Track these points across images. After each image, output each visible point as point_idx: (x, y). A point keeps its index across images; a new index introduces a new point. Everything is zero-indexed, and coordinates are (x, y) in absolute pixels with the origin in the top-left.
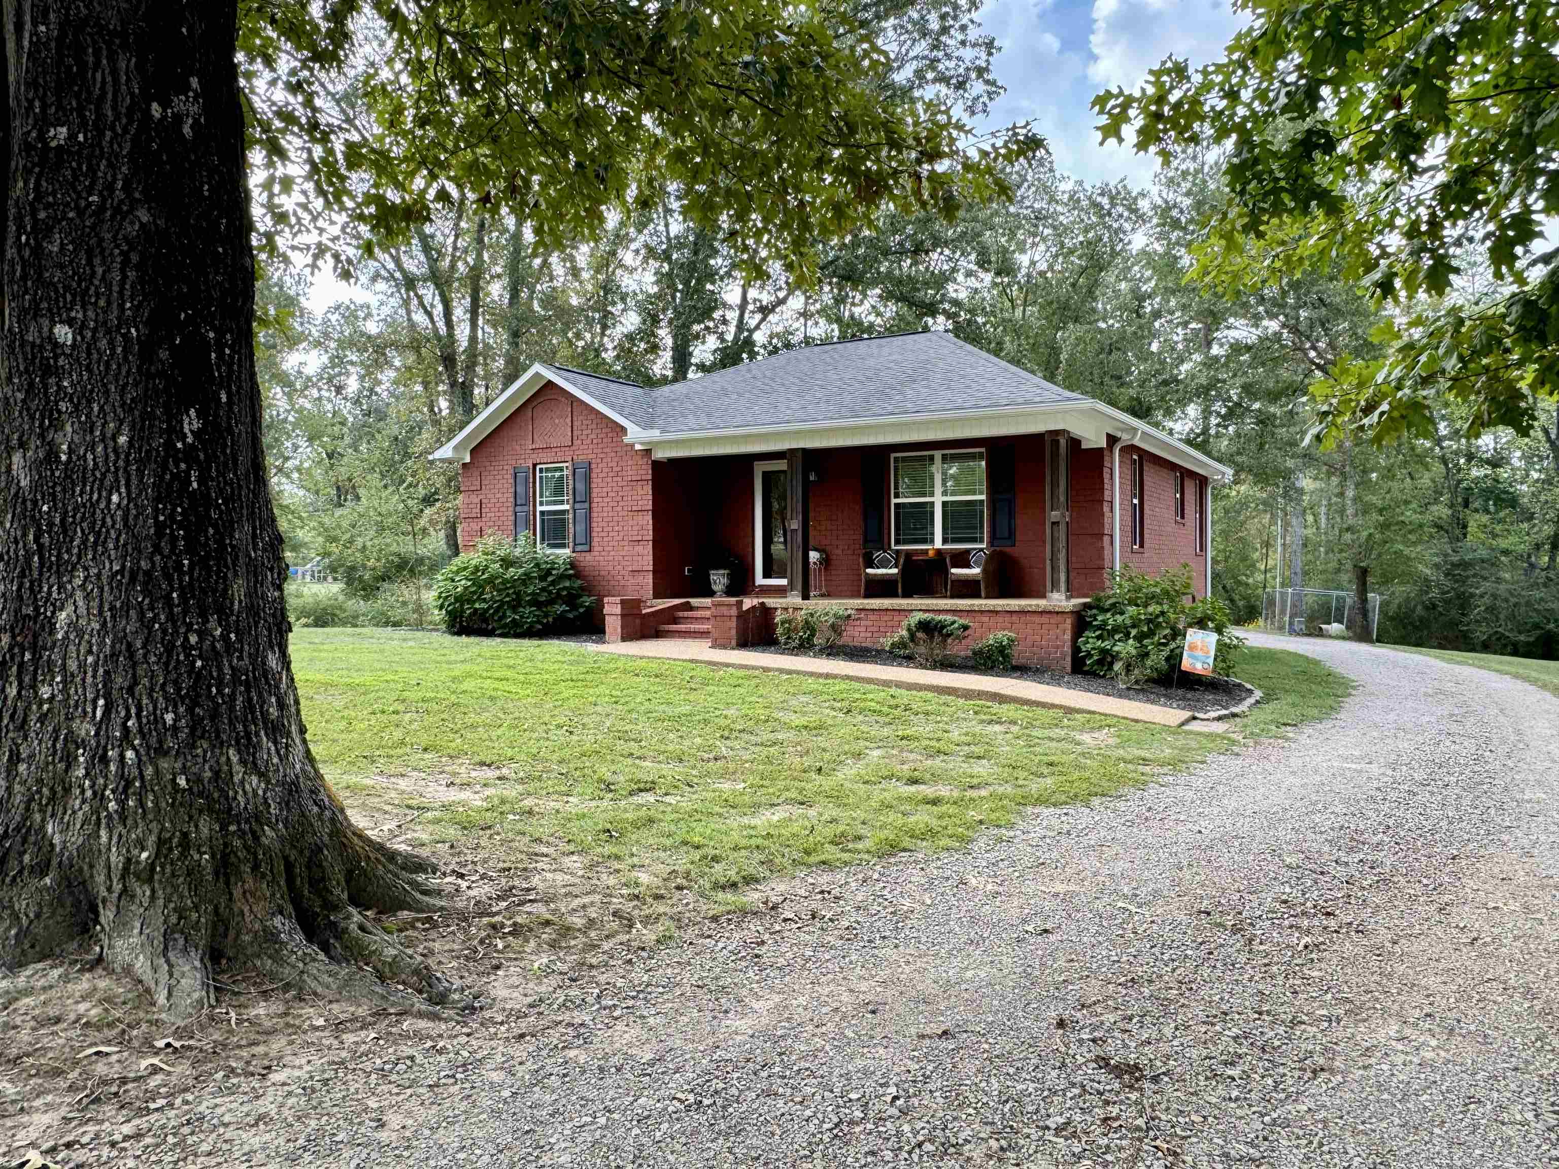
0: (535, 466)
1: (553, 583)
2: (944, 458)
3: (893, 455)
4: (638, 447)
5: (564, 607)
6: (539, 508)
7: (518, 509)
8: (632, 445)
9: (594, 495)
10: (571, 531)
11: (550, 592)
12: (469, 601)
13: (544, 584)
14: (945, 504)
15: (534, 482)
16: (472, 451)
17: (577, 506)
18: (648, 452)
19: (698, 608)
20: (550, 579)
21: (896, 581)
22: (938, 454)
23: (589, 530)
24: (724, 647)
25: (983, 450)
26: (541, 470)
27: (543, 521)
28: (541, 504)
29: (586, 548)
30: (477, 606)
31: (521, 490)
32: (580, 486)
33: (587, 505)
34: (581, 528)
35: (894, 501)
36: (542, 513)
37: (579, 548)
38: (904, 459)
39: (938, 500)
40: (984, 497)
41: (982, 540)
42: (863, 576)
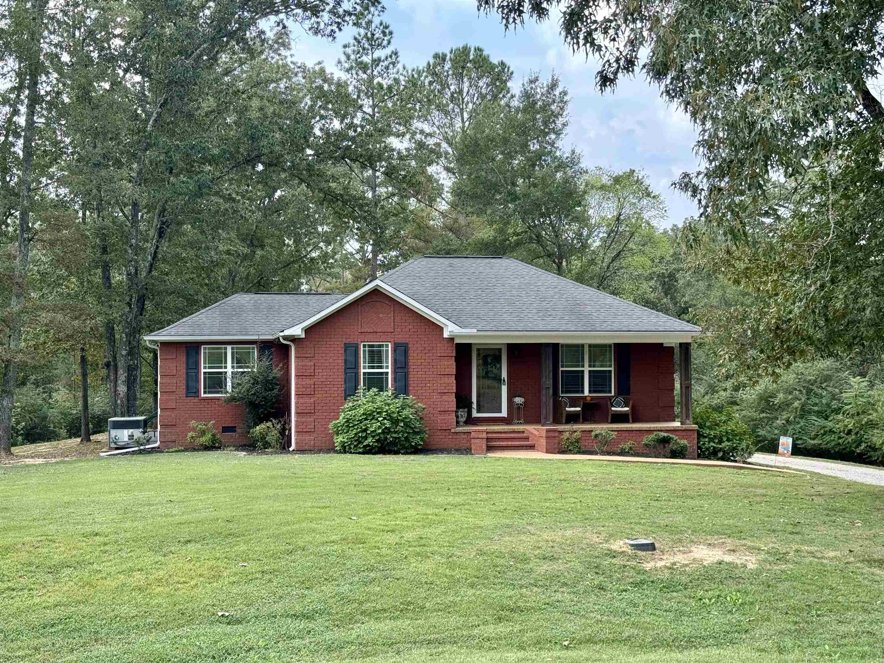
0: (361, 343)
2: (590, 347)
4: (446, 336)
6: (363, 371)
7: (348, 370)
9: (411, 364)
10: (392, 386)
14: (590, 371)
16: (306, 330)
17: (398, 370)
18: (453, 339)
21: (580, 415)
23: (407, 387)
26: (364, 346)
27: (365, 379)
28: (364, 368)
31: (351, 358)
32: (401, 358)
33: (406, 370)
34: (401, 384)
35: (561, 369)
36: (365, 374)
38: (567, 346)
39: (586, 369)
40: (612, 369)
41: (610, 392)
42: (564, 412)
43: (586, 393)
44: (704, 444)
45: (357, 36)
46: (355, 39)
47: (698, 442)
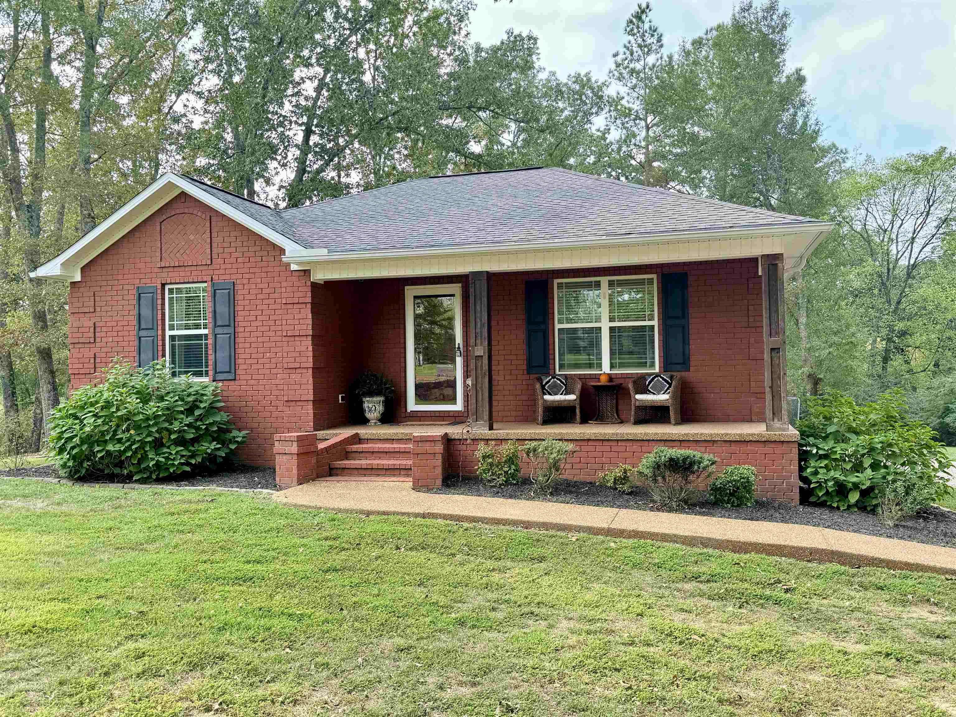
0: (163, 285)
1: (200, 418)
2: (611, 284)
3: (556, 281)
4: (294, 267)
5: (214, 445)
6: (168, 333)
7: (143, 333)
8: (288, 265)
9: (238, 319)
10: (211, 358)
11: (198, 429)
12: (98, 443)
13: (190, 420)
14: (612, 329)
15: (163, 304)
16: (83, 269)
17: (218, 330)
18: (306, 273)
19: (368, 440)
20: (197, 413)
21: (574, 408)
22: (604, 280)
23: (233, 359)
24: (429, 489)
25: (654, 276)
26: (171, 291)
27: (173, 347)
28: (172, 328)
29: (231, 376)
30: (110, 447)
31: (146, 312)
32: (222, 309)
33: (231, 330)
34: (223, 355)
35: (558, 326)
36: (172, 338)
37: (220, 377)
38: (568, 285)
39: (605, 326)
40: (655, 323)
41: (653, 365)
42: (540, 402)
43: (606, 368)
44: (816, 473)
45: (628, 45)
46: (625, 46)
47: (801, 469)
